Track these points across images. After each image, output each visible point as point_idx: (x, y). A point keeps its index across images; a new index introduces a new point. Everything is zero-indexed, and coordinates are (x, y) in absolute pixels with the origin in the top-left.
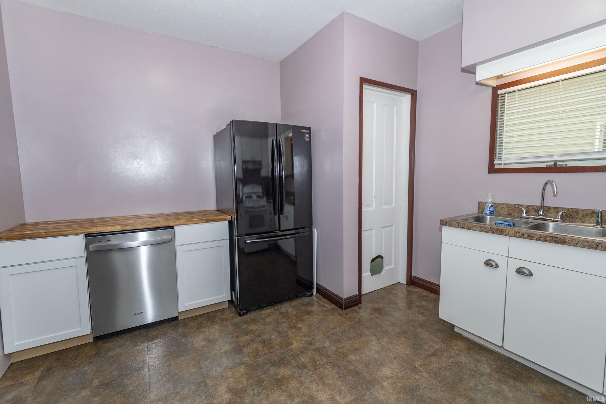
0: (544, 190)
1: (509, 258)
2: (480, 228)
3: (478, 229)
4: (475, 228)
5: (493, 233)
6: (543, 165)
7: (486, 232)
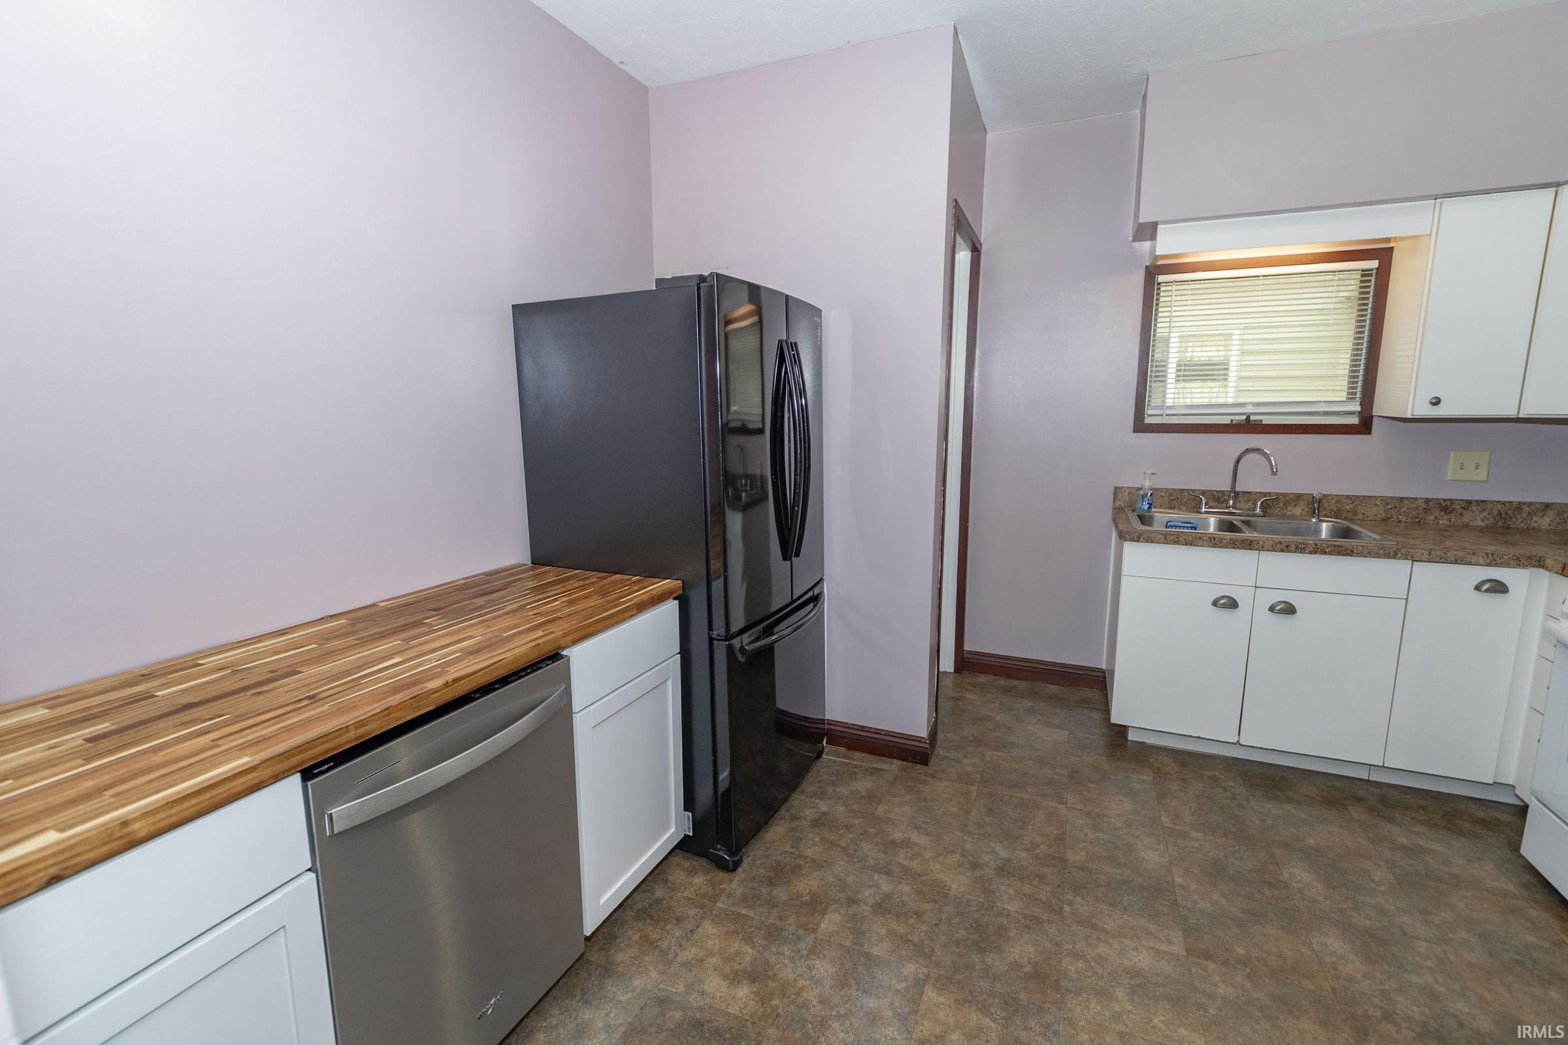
0: (1238, 461)
1: (1257, 589)
2: (1210, 541)
5: (1235, 548)
6: (1226, 420)
7: (1221, 547)
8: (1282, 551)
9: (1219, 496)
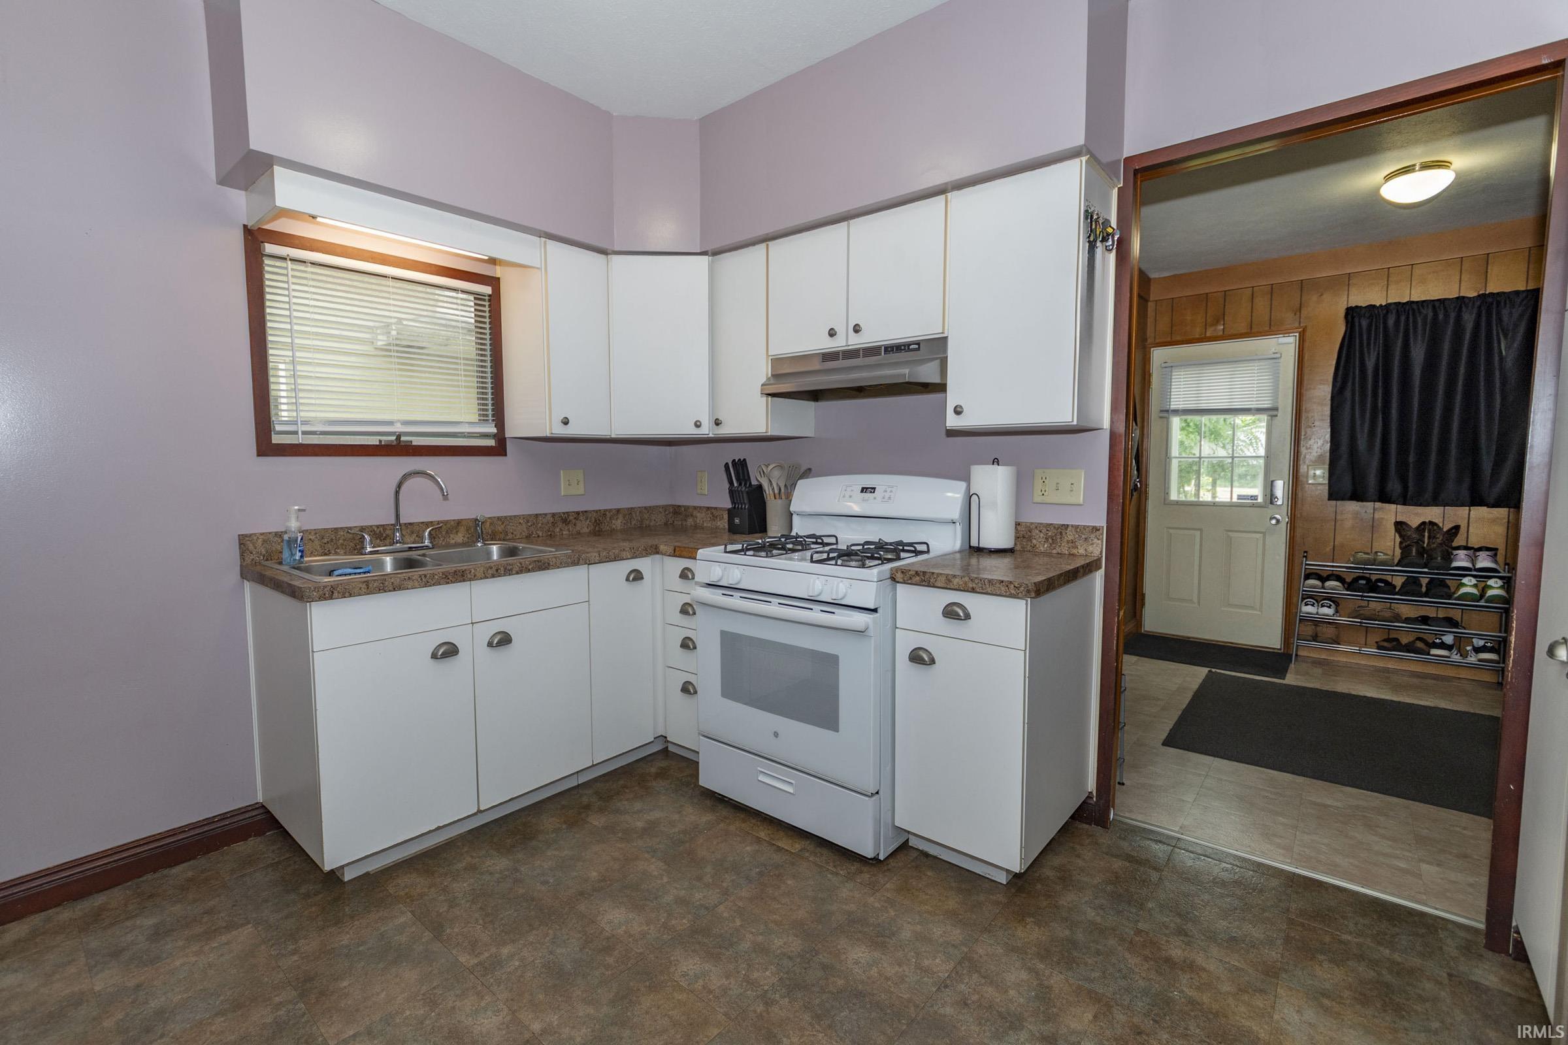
1: (474, 625)
3: (416, 584)
4: (410, 584)
5: (448, 583)
6: (373, 441)
7: (434, 585)
8: (493, 576)
9: (380, 532)
